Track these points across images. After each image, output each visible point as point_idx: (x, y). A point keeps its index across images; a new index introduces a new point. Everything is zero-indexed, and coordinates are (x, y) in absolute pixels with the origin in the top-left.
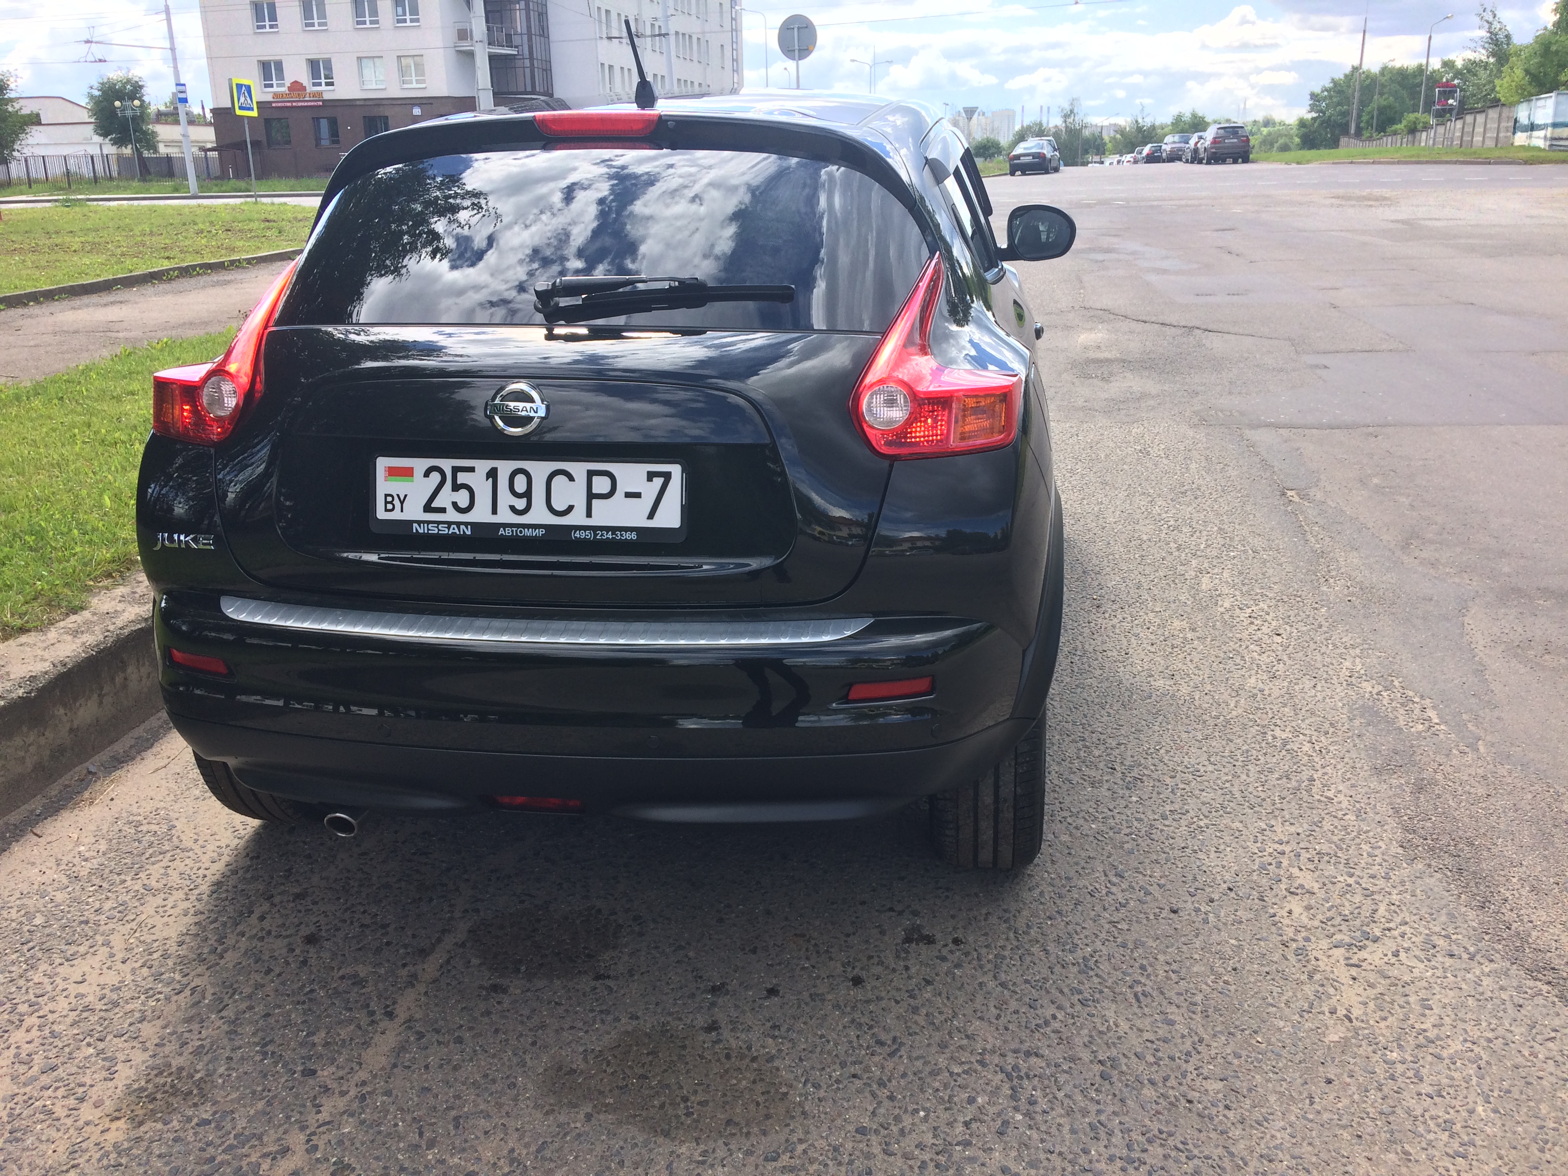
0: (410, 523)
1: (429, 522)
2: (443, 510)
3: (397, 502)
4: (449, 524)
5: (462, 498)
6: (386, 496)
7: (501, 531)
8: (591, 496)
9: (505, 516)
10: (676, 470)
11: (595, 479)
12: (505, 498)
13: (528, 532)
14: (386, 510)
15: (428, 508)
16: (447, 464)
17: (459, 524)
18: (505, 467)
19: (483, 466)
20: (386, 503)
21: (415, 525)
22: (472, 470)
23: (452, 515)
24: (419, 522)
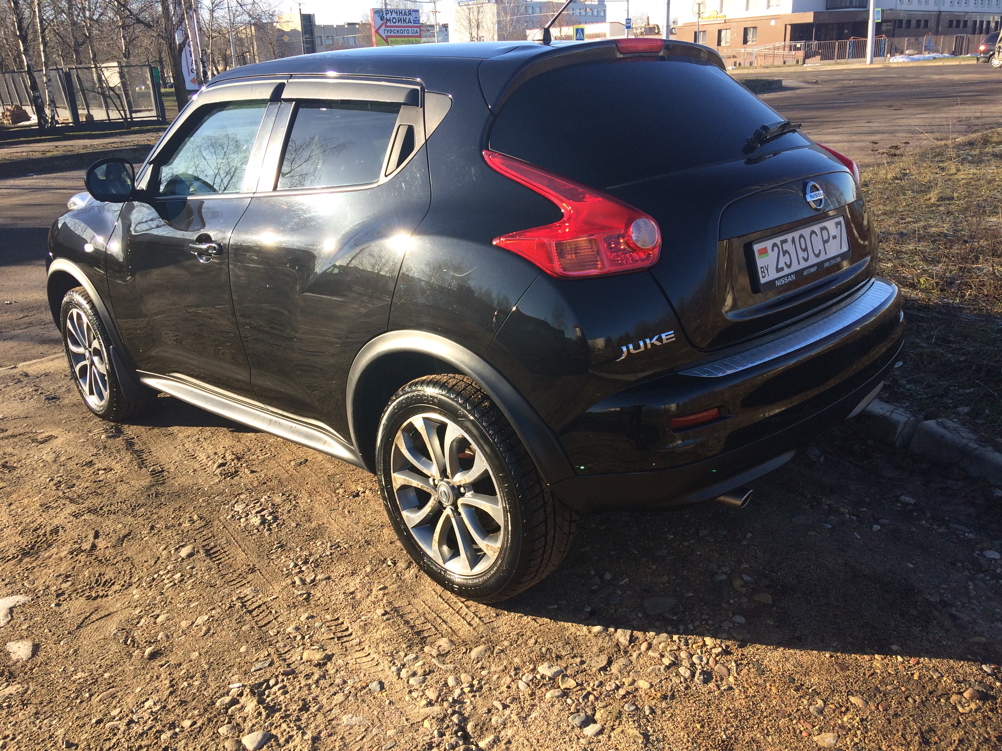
0: (774, 280)
1: (780, 278)
2: (782, 269)
3: (766, 271)
4: (787, 275)
5: (786, 259)
6: (761, 268)
7: (804, 273)
8: (824, 242)
9: (804, 265)
10: (841, 219)
11: (823, 232)
12: (802, 254)
13: (812, 270)
14: (763, 277)
15: (778, 270)
16: (777, 240)
17: (790, 274)
18: (796, 234)
19: (789, 237)
20: (762, 272)
21: (776, 282)
22: (785, 241)
23: (787, 271)
24: (777, 279)
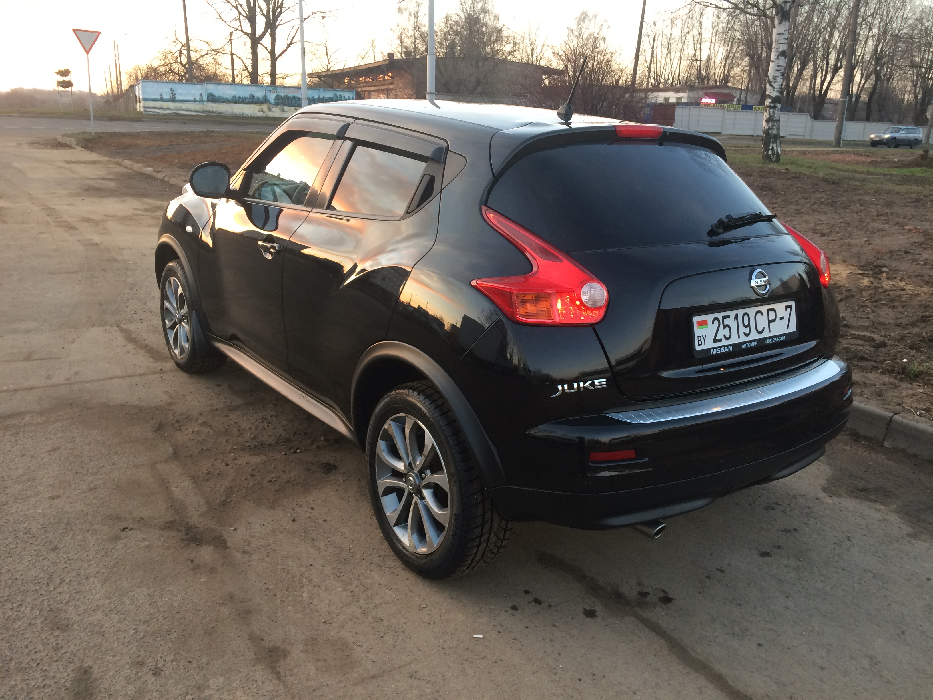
0: (710, 349)
1: (717, 348)
2: (720, 340)
3: (702, 340)
4: (724, 346)
5: (727, 332)
6: (698, 337)
7: (743, 346)
8: (770, 321)
9: (744, 339)
10: (792, 303)
11: (770, 312)
12: (743, 329)
13: (752, 344)
14: (699, 345)
15: (715, 341)
16: (720, 315)
17: (728, 346)
20: (699, 341)
21: (712, 350)
22: (728, 317)
24: (713, 348)
